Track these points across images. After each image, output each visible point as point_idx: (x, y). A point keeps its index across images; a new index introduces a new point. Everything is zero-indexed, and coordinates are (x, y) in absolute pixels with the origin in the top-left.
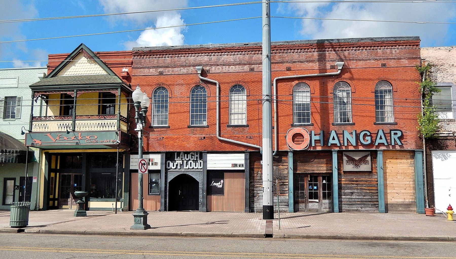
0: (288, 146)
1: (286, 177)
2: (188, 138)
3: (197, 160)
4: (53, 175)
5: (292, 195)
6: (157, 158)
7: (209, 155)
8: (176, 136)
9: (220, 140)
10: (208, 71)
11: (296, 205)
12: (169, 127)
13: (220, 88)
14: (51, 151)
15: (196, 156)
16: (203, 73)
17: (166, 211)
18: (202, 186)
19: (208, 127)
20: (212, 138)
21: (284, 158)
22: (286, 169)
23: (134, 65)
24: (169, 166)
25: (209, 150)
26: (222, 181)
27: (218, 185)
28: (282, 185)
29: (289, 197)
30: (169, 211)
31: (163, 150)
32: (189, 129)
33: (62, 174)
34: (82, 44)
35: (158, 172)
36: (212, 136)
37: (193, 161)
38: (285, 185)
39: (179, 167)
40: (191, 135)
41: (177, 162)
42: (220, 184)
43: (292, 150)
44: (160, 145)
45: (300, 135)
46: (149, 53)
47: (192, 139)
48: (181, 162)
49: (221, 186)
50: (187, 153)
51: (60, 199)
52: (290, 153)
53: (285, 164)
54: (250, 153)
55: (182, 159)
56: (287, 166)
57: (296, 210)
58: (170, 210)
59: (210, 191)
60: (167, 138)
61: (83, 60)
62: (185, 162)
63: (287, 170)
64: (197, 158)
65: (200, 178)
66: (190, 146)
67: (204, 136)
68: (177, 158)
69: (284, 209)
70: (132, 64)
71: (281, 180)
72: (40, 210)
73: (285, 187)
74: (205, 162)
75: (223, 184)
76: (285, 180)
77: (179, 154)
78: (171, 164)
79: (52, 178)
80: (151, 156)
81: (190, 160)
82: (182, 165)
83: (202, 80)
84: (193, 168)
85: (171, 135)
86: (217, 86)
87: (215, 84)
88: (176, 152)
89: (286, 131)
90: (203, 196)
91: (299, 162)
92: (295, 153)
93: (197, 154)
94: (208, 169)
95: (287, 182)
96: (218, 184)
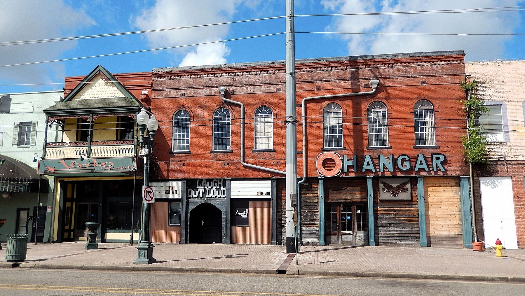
0: (318, 173)
1: (316, 206)
2: (210, 164)
3: (220, 188)
4: (68, 204)
5: (322, 226)
6: (178, 186)
7: (232, 182)
8: (198, 162)
9: (245, 166)
10: (231, 92)
11: (328, 237)
12: (190, 153)
13: (244, 110)
14: (66, 179)
15: (219, 183)
16: (227, 94)
17: (187, 243)
18: (225, 216)
19: (232, 152)
20: (236, 164)
21: (314, 186)
22: (316, 198)
23: (154, 87)
24: (190, 194)
25: (233, 177)
26: (247, 211)
27: (243, 215)
28: (312, 215)
29: (320, 228)
30: (189, 243)
31: (184, 177)
32: (211, 155)
33: (79, 203)
34: (98, 66)
35: (178, 200)
36: (236, 161)
37: (216, 189)
38: (315, 215)
39: (201, 196)
40: (213, 161)
41: (199, 190)
42: (245, 213)
43: (323, 177)
44: (181, 171)
45: (331, 160)
46: (170, 74)
47: (214, 165)
48: (203, 190)
49: (246, 216)
50: (210, 180)
51: (76, 231)
52: (321, 180)
53: (315, 192)
54: (277, 179)
55: (204, 186)
56: (318, 194)
57: (327, 243)
58: (191, 242)
59: (235, 221)
60: (188, 165)
61: (100, 82)
62: (208, 190)
63: (318, 198)
64: (220, 185)
65: (223, 208)
66: (213, 173)
67: (227, 161)
68: (199, 186)
69: (314, 241)
70: (152, 86)
71: (310, 209)
72: (54, 242)
73: (315, 217)
74: (229, 190)
75: (248, 213)
76: (315, 209)
77: (201, 181)
78: (193, 192)
79: (68, 208)
80: (172, 184)
81: (212, 188)
82: (204, 193)
83: (225, 102)
84: (216, 197)
85: (192, 161)
86: (242, 108)
87: (239, 106)
88: (197, 179)
89: (316, 156)
90: (226, 227)
91: (330, 190)
92: (326, 180)
93: (220, 182)
94: (232, 197)
95: (318, 212)
96: (242, 213)
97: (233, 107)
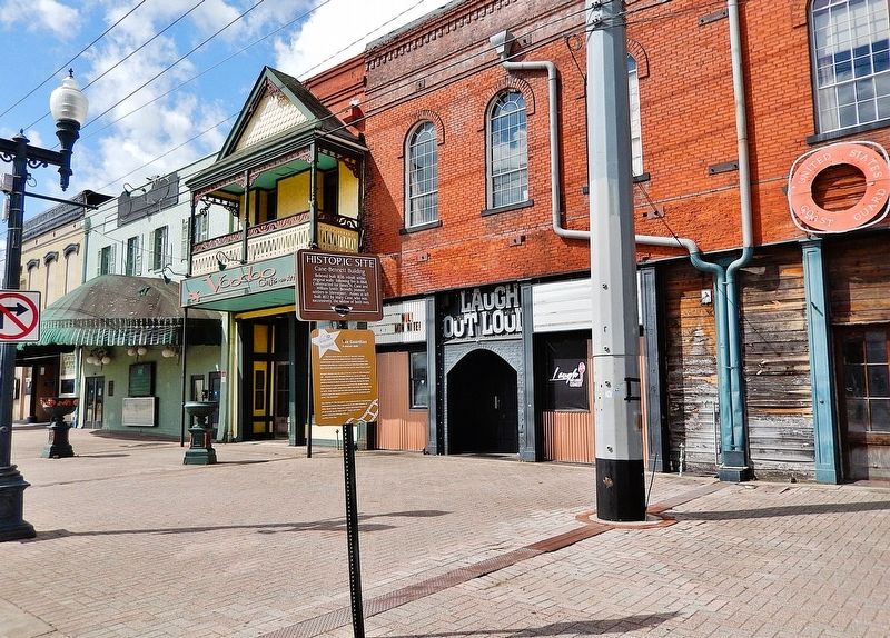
0: (799, 226)
1: (799, 343)
2: (482, 247)
3: (513, 308)
4: (259, 366)
5: (826, 412)
6: (419, 311)
7: (537, 289)
10: (525, 41)
12: (440, 225)
15: (509, 295)
16: (513, 49)
17: (443, 454)
18: (525, 384)
19: (532, 204)
20: (542, 237)
21: (786, 273)
22: (799, 314)
23: (370, 86)
24: (449, 330)
25: (538, 273)
26: (582, 367)
27: (571, 379)
28: (784, 374)
29: (817, 418)
30: (450, 453)
31: (431, 288)
32: (484, 221)
34: (265, 69)
35: (420, 347)
36: (544, 229)
37: (504, 310)
38: (795, 373)
39: (471, 333)
40: (490, 236)
41: (466, 317)
42: (576, 375)
43: (819, 235)
45: (850, 172)
47: (492, 247)
49: (579, 383)
52: (810, 250)
53: (793, 294)
54: (657, 265)
56: (803, 299)
58: (453, 452)
59: (549, 397)
60: (437, 255)
62: (484, 315)
63: (803, 315)
64: (512, 300)
65: (519, 360)
68: (466, 306)
69: (796, 467)
70: (365, 85)
71: (779, 355)
72: (233, 441)
73: (798, 383)
74: (528, 308)
75: (585, 374)
76: (796, 354)
77: (469, 291)
78: (454, 325)
79: (260, 373)
80: (407, 307)
81: (495, 309)
82: (477, 325)
84: (504, 332)
85: (445, 245)
86: (551, 74)
88: (462, 289)
89: (785, 168)
90: (526, 412)
91: (855, 281)
92: (833, 247)
93: (512, 291)
94: (536, 330)
95: (807, 363)
96: (570, 375)
97: (531, 80)
